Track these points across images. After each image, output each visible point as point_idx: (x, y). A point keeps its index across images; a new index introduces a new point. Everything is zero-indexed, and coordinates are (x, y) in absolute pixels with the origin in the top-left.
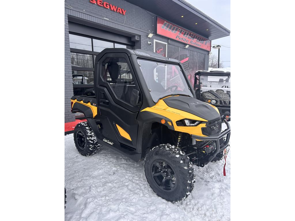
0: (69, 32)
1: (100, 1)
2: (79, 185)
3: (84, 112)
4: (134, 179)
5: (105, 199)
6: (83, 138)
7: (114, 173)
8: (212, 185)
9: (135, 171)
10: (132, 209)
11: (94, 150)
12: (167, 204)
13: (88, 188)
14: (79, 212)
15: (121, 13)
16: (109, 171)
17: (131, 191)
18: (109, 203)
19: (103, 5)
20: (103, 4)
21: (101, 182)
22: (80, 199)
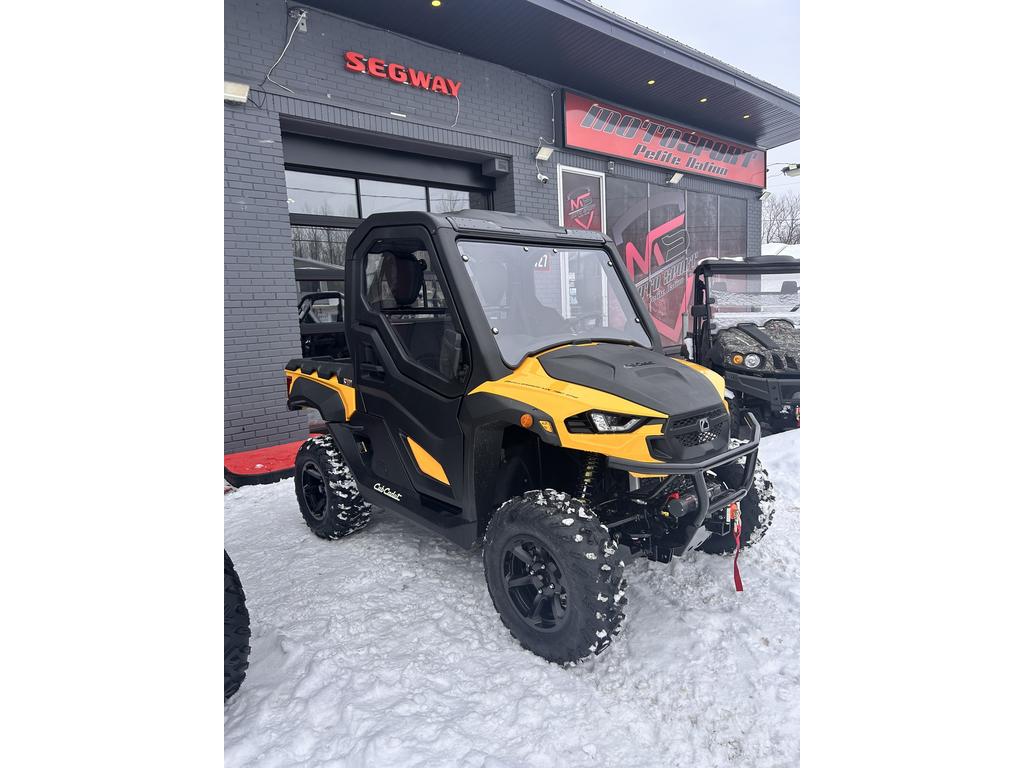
0: (286, 164)
1: (377, 64)
2: (299, 616)
3: (321, 406)
4: (462, 602)
5: (368, 654)
6: (320, 483)
7: (405, 587)
8: (697, 620)
9: (469, 582)
10: (441, 681)
11: (352, 519)
12: (543, 669)
13: (323, 624)
14: (289, 684)
15: (445, 91)
16: (391, 581)
17: (445, 633)
18: (376, 664)
19: (388, 75)
20: (387, 70)
21: (364, 609)
22: (297, 653)
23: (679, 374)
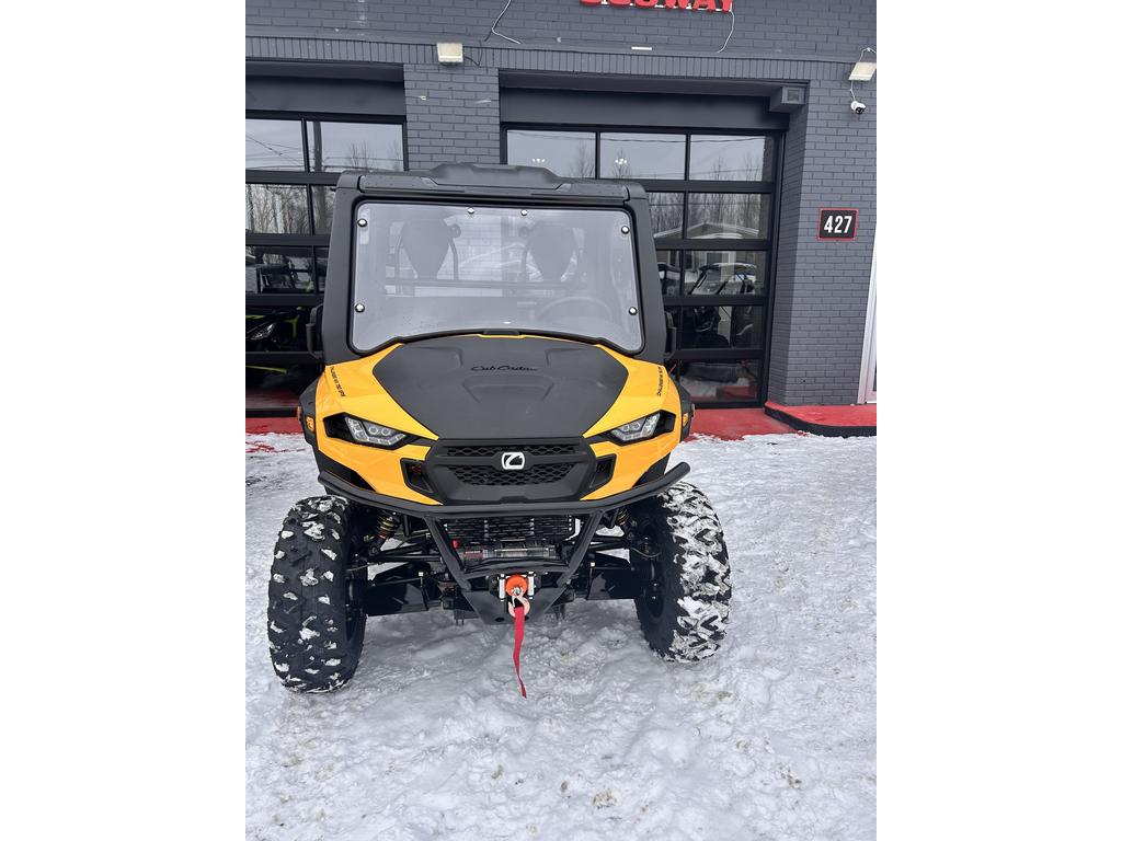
23: (549, 389)
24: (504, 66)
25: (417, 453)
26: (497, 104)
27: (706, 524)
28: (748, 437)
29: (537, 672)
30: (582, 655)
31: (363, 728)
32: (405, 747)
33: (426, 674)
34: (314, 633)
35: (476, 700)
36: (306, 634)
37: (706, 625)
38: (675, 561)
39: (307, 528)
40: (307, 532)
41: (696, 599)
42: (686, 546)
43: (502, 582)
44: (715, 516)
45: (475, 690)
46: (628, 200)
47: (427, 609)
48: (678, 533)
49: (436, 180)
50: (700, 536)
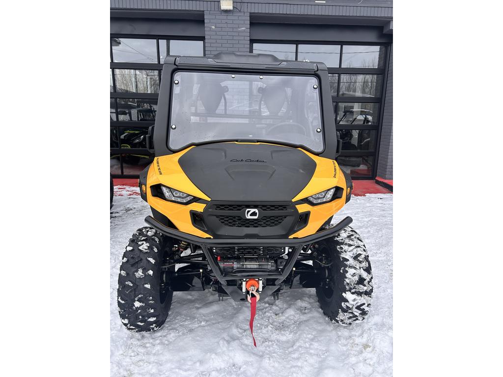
23: (273, 173)
24: (253, 11)
25: (199, 208)
26: (249, 30)
27: (359, 251)
28: (367, 195)
29: (262, 325)
30: (287, 315)
31: (167, 356)
32: (189, 370)
33: (203, 323)
34: (141, 304)
35: (228, 342)
36: (137, 304)
37: (358, 308)
38: (341, 271)
39: (140, 245)
40: (140, 248)
41: (353, 293)
42: (348, 263)
43: (244, 283)
44: (364, 246)
45: (228, 336)
46: (317, 71)
47: (204, 290)
48: (343, 255)
49: (216, 60)
50: (356, 258)
